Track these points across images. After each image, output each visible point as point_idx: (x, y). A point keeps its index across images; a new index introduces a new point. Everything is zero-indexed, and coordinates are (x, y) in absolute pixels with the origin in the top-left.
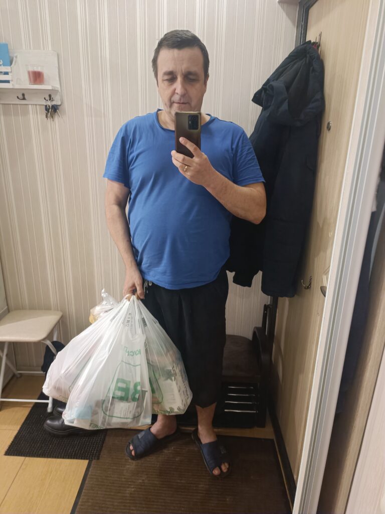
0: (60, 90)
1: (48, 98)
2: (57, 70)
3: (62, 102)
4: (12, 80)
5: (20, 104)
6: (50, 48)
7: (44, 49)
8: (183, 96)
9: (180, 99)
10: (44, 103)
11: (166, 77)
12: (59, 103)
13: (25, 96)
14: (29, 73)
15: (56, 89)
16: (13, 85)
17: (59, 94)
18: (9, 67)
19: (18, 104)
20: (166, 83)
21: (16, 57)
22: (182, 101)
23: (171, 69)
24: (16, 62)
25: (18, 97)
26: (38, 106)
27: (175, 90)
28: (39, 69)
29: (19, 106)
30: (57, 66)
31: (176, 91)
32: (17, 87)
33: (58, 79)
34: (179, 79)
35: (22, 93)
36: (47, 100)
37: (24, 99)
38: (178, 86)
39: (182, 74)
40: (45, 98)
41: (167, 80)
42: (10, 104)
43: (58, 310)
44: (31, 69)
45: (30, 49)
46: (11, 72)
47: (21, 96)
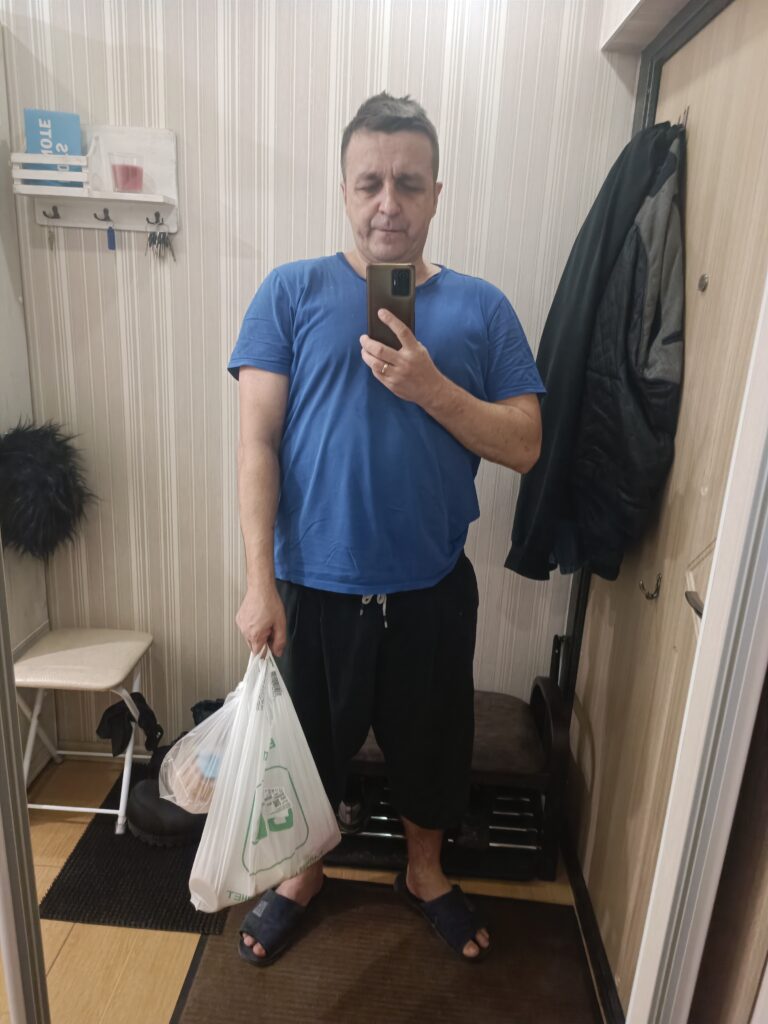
0: (176, 203)
1: (153, 219)
2: (174, 167)
3: (180, 228)
4: (87, 183)
5: (99, 229)
6: (162, 125)
7: (150, 125)
8: (393, 216)
9: (388, 224)
10: (146, 228)
11: (363, 184)
12: (173, 229)
13: (110, 215)
14: (114, 168)
15: (171, 202)
16: (89, 191)
17: (174, 211)
18: (83, 157)
19: (94, 229)
20: (363, 195)
21: (97, 139)
22: (391, 227)
23: (372, 170)
24: (95, 150)
25: (95, 216)
27: (378, 205)
28: (134, 163)
29: (97, 232)
30: (174, 157)
31: (381, 208)
32: (96, 195)
33: (174, 183)
34: (387, 186)
35: (103, 208)
36: (151, 223)
37: (107, 219)
38: (385, 199)
39: (393, 177)
40: (147, 219)
41: (363, 189)
43: (147, 631)
44: (118, 161)
45: (124, 124)
46: (87, 167)
47: (101, 214)
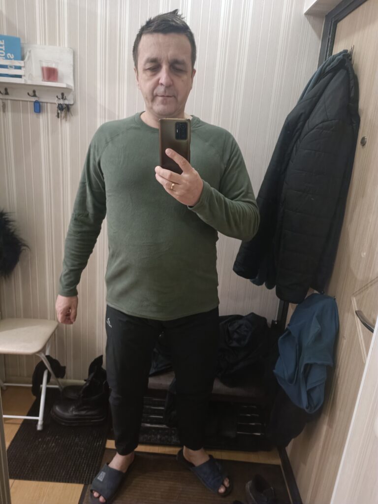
0: (73, 88)
1: (60, 96)
2: (72, 68)
3: (75, 102)
4: (24, 76)
5: (30, 101)
6: (66, 45)
7: (60, 45)
8: (168, 87)
9: (165, 92)
10: (56, 101)
11: (149, 66)
12: (72, 103)
13: (36, 94)
14: (43, 69)
15: (70, 88)
16: (25, 80)
17: (72, 93)
18: (22, 62)
19: (27, 101)
20: (149, 73)
21: (30, 52)
22: (167, 94)
24: (29, 57)
25: (28, 94)
26: (49, 104)
27: (159, 80)
28: (53, 66)
29: (29, 103)
30: (72, 63)
32: (29, 82)
33: (72, 77)
34: (164, 67)
35: (32, 90)
36: (59, 99)
37: (35, 96)
39: (168, 62)
40: (57, 97)
41: (149, 69)
42: (20, 100)
44: (45, 65)
45: (45, 44)
46: (24, 67)
47: (31, 93)
